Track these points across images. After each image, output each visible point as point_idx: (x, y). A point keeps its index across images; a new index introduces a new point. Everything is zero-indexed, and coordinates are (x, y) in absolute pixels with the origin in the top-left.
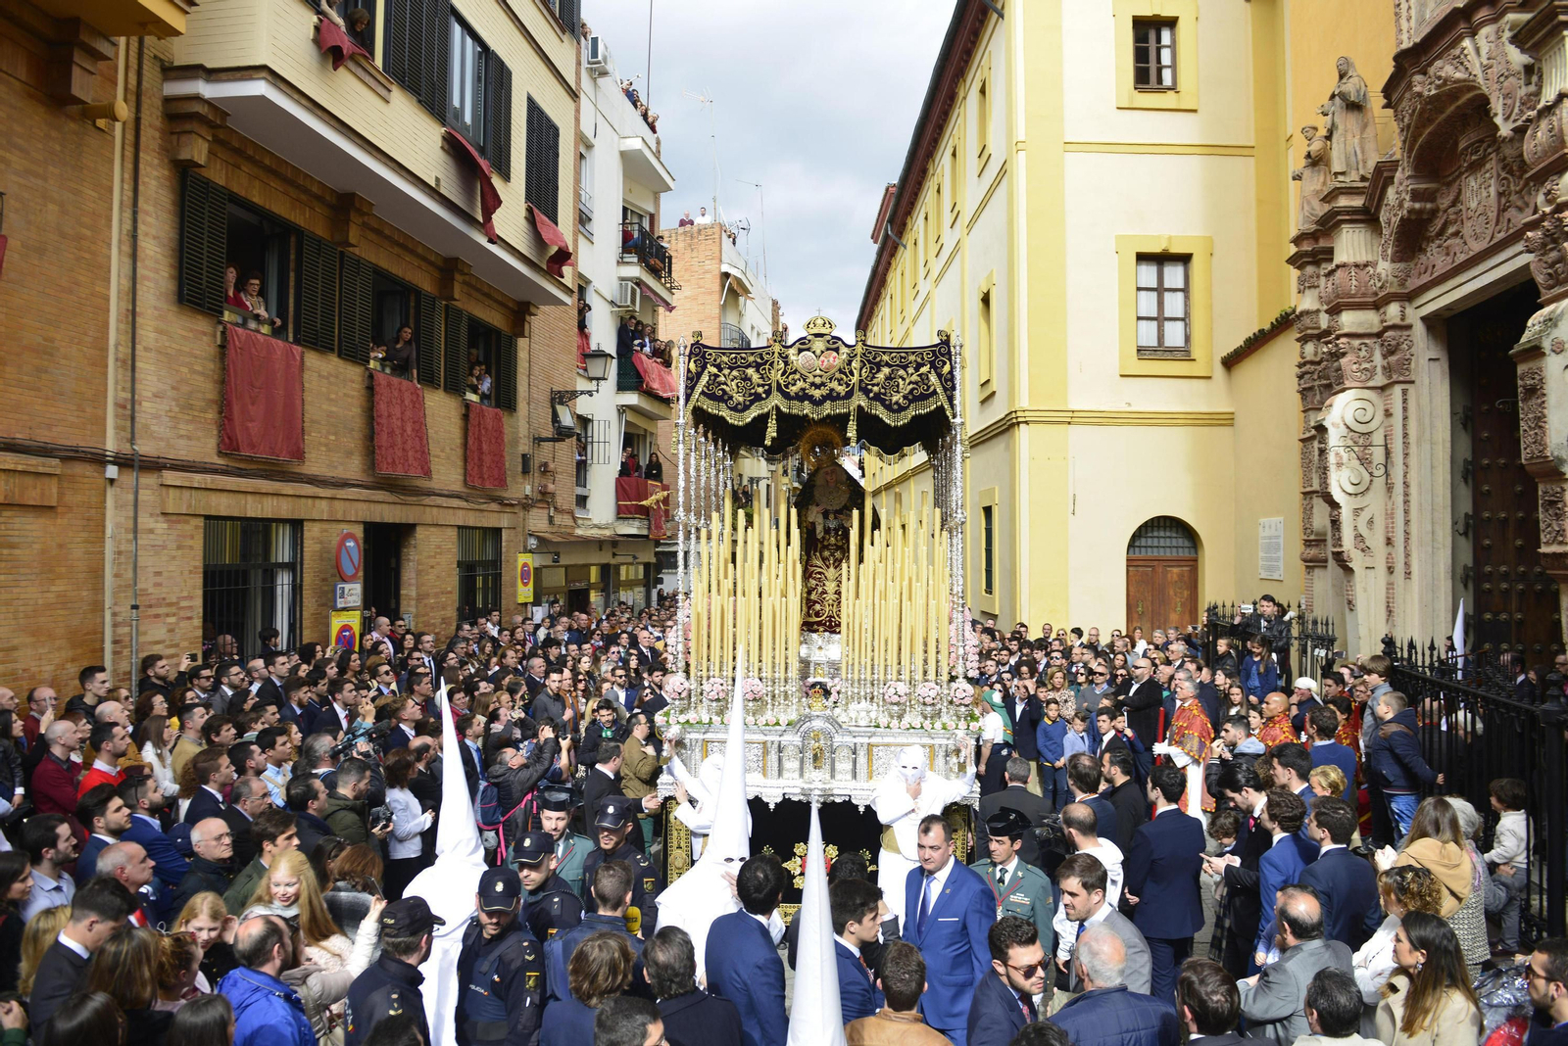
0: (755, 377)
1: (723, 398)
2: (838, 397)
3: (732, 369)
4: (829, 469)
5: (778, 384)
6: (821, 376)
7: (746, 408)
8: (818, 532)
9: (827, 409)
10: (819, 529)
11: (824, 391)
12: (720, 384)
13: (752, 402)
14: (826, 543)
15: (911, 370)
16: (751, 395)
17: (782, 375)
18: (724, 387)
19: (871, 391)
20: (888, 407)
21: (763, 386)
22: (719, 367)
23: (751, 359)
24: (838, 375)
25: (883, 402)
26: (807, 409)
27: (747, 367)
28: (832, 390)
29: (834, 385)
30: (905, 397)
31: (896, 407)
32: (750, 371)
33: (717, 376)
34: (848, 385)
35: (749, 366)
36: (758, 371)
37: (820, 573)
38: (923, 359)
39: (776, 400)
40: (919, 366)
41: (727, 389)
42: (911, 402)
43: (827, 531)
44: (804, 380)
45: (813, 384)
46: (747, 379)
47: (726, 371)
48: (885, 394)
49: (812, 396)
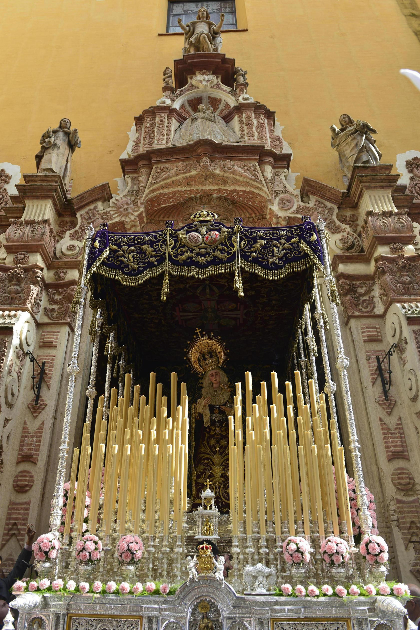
0: (149, 250)
1: (121, 267)
2: (221, 261)
3: (129, 246)
4: (213, 372)
5: (170, 255)
6: (206, 249)
7: (140, 272)
8: (205, 421)
9: (212, 271)
10: (206, 419)
11: (208, 258)
12: (118, 257)
13: (145, 269)
14: (212, 433)
15: (283, 241)
16: (144, 263)
17: (172, 249)
18: (123, 258)
19: (250, 256)
20: (266, 267)
21: (155, 257)
22: (119, 246)
23: (148, 238)
24: (220, 247)
25: (261, 264)
26: (193, 272)
27: (143, 244)
28: (215, 257)
29: (218, 253)
30: (279, 259)
31: (272, 266)
32: (145, 247)
33: (116, 251)
34: (229, 254)
35: (145, 243)
36: (152, 246)
37: (207, 459)
38: (292, 233)
39: (167, 266)
40: (288, 239)
41: (125, 260)
42: (285, 263)
43: (213, 423)
44: (191, 252)
45: (199, 254)
46: (142, 252)
47: (125, 248)
48: (262, 258)
49: (198, 262)
